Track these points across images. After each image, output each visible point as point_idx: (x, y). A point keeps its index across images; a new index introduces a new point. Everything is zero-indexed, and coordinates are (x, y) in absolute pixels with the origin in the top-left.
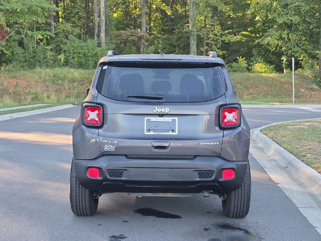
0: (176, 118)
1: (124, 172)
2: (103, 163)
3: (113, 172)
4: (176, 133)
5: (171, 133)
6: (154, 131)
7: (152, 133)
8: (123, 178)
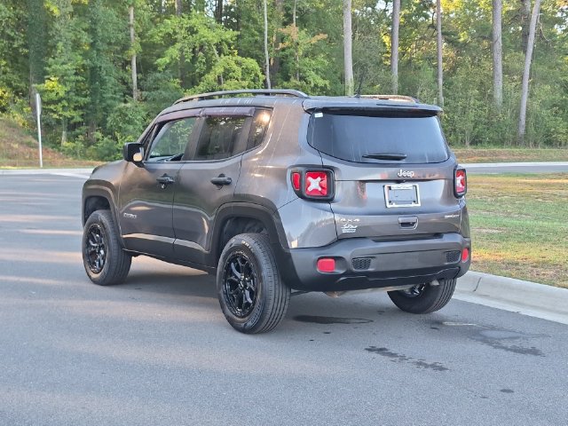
0: (417, 184)
1: (372, 260)
2: (347, 252)
3: (358, 262)
4: (419, 205)
5: (413, 205)
6: (397, 203)
7: (394, 205)
8: (370, 270)
